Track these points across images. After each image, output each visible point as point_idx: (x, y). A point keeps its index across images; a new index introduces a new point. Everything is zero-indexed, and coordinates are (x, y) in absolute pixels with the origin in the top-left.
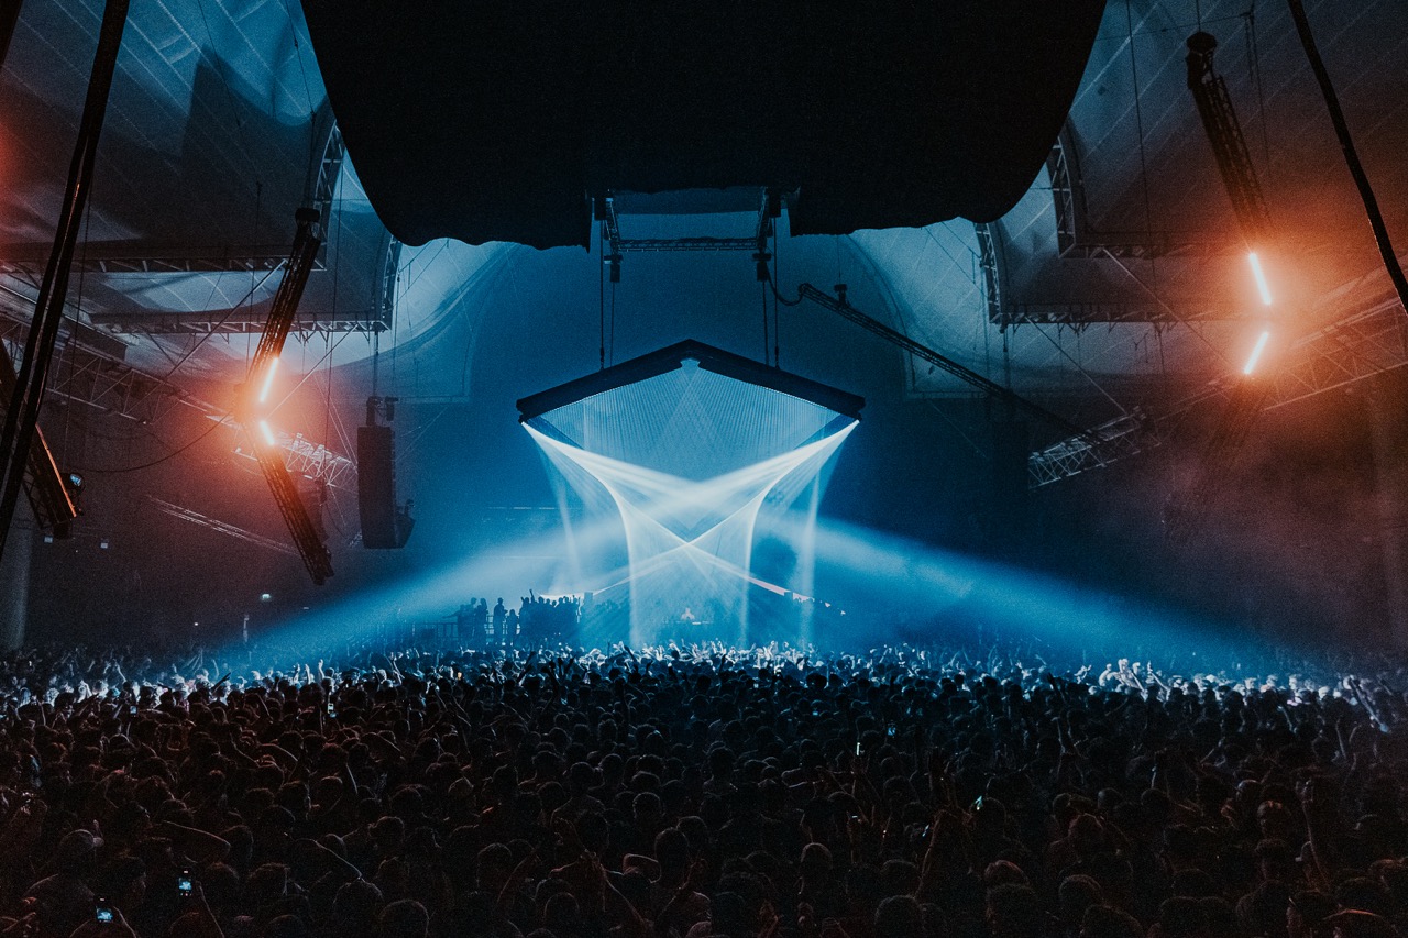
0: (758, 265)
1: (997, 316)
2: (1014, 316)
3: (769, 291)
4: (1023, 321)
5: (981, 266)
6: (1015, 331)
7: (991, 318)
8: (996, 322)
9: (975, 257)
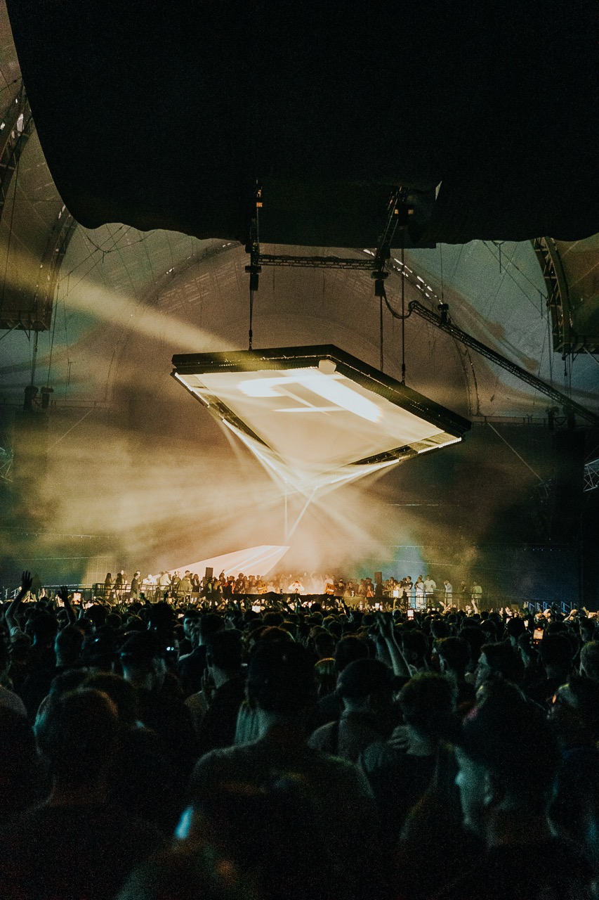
0: (376, 281)
1: (559, 347)
2: (575, 345)
3: (384, 302)
4: (581, 351)
5: (547, 305)
6: (573, 359)
7: (555, 348)
8: (559, 351)
9: (543, 298)
